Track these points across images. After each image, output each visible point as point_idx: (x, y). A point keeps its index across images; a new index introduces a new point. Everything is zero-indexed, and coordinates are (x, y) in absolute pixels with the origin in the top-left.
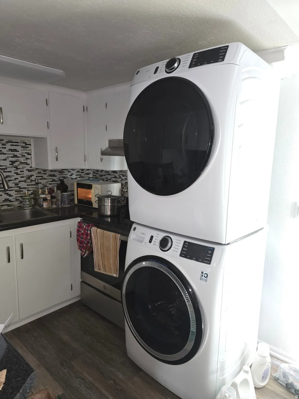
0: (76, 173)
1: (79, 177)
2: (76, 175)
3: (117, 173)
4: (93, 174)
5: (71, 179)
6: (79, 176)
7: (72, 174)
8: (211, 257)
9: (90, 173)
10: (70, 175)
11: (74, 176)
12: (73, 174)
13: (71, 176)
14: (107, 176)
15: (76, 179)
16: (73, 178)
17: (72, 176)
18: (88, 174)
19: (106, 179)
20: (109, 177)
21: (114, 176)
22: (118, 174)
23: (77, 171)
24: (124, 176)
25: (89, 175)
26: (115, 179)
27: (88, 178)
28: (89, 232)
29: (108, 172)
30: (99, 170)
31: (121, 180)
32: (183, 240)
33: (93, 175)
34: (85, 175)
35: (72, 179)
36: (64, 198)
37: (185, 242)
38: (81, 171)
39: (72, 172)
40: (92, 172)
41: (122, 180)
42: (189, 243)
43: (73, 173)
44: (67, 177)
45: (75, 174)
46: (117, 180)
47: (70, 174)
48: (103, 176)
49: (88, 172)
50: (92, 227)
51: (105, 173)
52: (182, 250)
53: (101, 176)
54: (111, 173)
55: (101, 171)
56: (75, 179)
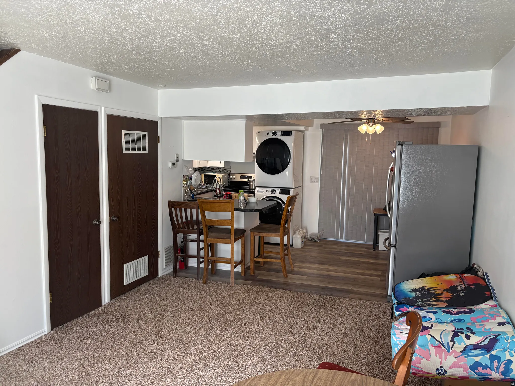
8: (290, 193)
29: (214, 168)
32: (279, 189)
37: (280, 190)
42: (282, 190)
52: (280, 192)
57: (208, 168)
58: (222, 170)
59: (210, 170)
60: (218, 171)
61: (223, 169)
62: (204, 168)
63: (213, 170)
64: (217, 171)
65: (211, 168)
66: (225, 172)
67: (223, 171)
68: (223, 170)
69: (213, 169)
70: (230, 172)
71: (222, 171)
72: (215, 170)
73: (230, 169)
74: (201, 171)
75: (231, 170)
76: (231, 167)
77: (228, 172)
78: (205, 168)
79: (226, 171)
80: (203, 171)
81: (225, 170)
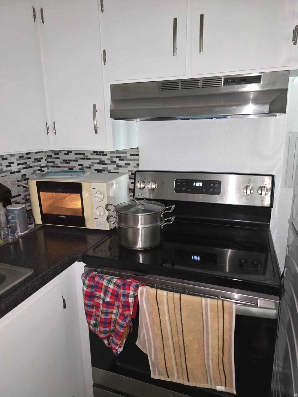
0: (17, 160)
1: (24, 168)
2: (18, 164)
3: (106, 155)
4: (46, 160)
5: (9, 173)
6: (24, 166)
7: (11, 164)
9: (42, 158)
10: (7, 166)
11: (14, 168)
12: (13, 163)
13: (10, 168)
14: (81, 162)
15: (19, 172)
16: (13, 171)
17: (10, 166)
18: (38, 160)
19: (80, 167)
20: (86, 163)
21: (98, 161)
22: (108, 157)
23: (20, 157)
24: (123, 160)
25: (40, 161)
26: (101, 167)
27: (39, 168)
28: (131, 300)
29: (84, 154)
30: (60, 151)
31: (115, 166)
33: (46, 162)
34: (33, 162)
35: (12, 173)
36: (12, 219)
38: (25, 156)
39: (10, 160)
40: (45, 155)
41: (119, 166)
43: (12, 161)
44: (2, 169)
45: (16, 162)
46: (107, 168)
47: (6, 163)
48: (71, 162)
49: (38, 156)
50: (137, 287)
51: (77, 156)
53: (67, 162)
54: (91, 154)
55: (66, 152)
56: (17, 172)
57: (65, 154)
58: (108, 159)
59: (71, 161)
60: (98, 163)
61: (114, 157)
62: (55, 154)
63: (81, 159)
64: (95, 163)
65: (76, 154)
66: (121, 167)
67: (112, 162)
68: (114, 160)
69: (82, 156)
70: (138, 165)
71: (109, 162)
72: (89, 159)
73: (138, 155)
74: (48, 162)
75: (138, 160)
76: (140, 150)
77: (129, 164)
78: (58, 154)
79: (122, 163)
80: (54, 162)
81: (121, 159)
